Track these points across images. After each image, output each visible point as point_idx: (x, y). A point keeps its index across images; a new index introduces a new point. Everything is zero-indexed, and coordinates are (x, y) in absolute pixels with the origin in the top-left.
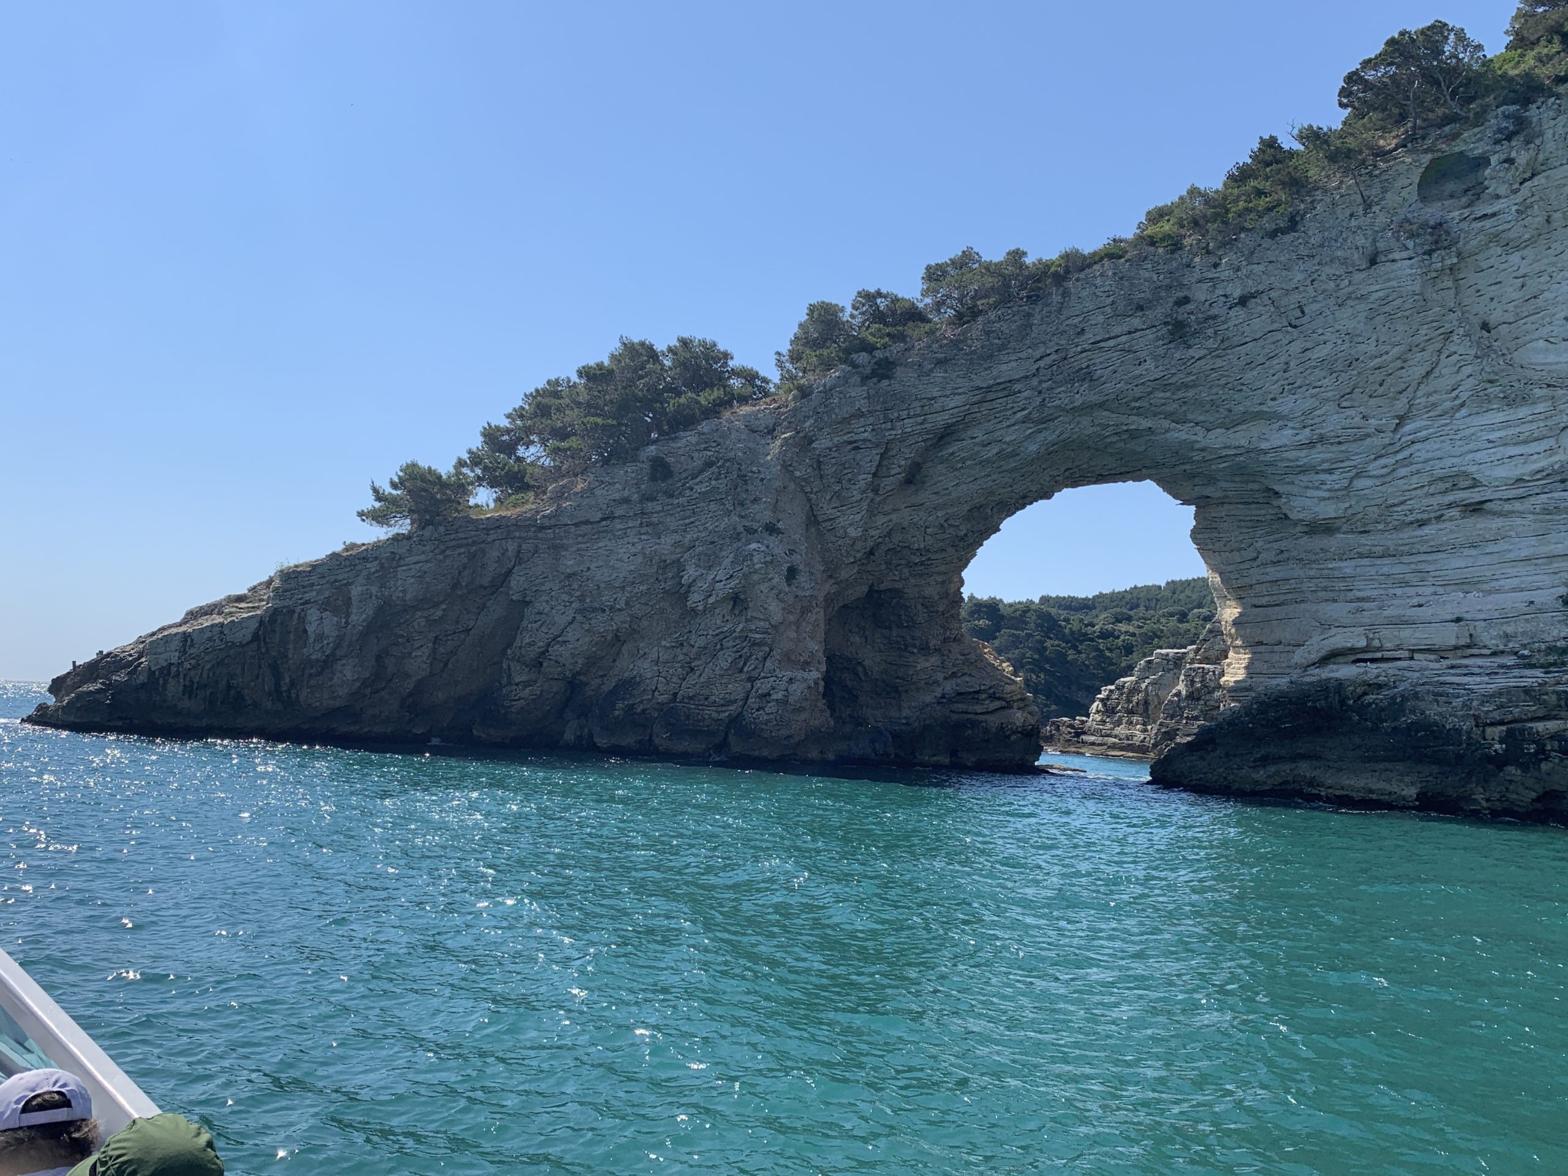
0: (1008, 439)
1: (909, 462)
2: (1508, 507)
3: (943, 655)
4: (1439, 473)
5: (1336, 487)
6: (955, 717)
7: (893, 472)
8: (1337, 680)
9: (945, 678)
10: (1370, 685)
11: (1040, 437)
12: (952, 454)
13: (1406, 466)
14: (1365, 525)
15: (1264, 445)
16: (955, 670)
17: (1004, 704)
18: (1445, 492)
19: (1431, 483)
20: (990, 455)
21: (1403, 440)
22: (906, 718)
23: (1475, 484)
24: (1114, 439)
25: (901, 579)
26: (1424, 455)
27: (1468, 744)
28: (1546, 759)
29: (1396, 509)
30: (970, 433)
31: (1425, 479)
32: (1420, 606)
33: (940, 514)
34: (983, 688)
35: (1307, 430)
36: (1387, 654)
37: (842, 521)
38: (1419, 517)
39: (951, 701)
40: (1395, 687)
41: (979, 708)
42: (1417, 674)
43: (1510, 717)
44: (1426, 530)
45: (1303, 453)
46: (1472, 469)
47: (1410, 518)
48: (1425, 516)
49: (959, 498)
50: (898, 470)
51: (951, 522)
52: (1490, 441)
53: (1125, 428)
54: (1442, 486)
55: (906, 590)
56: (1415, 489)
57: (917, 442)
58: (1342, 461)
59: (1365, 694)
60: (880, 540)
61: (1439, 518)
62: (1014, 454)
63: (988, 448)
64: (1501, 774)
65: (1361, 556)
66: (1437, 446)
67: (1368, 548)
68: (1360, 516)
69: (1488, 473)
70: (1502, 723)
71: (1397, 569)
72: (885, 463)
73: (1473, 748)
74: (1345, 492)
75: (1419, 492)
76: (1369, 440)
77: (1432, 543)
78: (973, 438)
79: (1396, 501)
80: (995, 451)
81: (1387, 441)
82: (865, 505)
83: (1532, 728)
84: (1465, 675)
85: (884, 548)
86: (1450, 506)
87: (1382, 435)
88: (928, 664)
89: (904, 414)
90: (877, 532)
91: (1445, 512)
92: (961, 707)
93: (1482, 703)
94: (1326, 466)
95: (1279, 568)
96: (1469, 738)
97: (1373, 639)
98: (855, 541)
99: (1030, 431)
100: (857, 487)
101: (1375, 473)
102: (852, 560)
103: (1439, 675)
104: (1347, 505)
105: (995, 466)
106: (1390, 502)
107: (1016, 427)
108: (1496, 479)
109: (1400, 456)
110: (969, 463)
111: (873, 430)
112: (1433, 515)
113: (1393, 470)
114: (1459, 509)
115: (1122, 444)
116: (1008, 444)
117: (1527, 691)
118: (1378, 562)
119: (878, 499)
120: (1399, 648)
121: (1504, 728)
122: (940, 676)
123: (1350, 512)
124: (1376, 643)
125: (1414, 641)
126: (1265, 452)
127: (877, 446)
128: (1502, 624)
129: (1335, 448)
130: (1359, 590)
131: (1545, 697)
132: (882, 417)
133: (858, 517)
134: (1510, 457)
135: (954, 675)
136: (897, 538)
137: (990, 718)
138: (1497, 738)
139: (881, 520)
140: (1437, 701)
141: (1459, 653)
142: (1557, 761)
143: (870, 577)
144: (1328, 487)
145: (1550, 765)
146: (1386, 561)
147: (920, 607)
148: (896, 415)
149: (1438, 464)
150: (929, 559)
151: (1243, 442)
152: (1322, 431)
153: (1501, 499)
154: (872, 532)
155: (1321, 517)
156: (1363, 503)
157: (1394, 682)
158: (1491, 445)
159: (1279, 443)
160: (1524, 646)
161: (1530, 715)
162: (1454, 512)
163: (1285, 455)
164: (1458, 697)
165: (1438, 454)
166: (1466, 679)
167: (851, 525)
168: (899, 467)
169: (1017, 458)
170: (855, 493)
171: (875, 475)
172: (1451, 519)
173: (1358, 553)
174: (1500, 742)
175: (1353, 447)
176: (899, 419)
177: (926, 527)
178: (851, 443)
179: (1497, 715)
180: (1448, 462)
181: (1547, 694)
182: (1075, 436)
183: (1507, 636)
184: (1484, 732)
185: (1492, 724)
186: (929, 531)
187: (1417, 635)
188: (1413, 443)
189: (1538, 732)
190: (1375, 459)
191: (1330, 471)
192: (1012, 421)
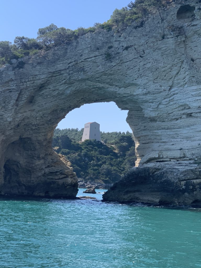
0: (60, 89)
1: (28, 96)
2: (196, 115)
3: (45, 160)
4: (181, 104)
5: (154, 107)
6: (48, 180)
7: (23, 99)
8: (148, 167)
9: (46, 168)
10: (156, 169)
11: (70, 89)
12: (43, 93)
13: (172, 101)
14: (163, 119)
15: (135, 94)
16: (49, 164)
17: (65, 176)
18: (183, 110)
19: (179, 107)
20: (55, 94)
21: (171, 93)
22: (32, 181)
23: (189, 108)
24: (94, 89)
25: (30, 134)
26: (176, 98)
27: (176, 186)
28: (196, 191)
29: (170, 114)
30: (49, 87)
31: (177, 106)
32: (173, 145)
33: (40, 113)
34: (58, 171)
35: (145, 89)
36: (164, 160)
37: (5, 116)
38: (176, 117)
39: (48, 175)
40: (163, 170)
41: (57, 178)
42: (169, 166)
43: (187, 178)
44: (178, 121)
45: (144, 97)
46: (188, 103)
47: (174, 118)
48: (177, 117)
49: (46, 108)
50: (25, 99)
51: (45, 115)
52: (192, 95)
53: (96, 86)
54: (182, 108)
55: (32, 138)
56: (175, 108)
57: (31, 90)
58: (155, 99)
59: (155, 172)
60: (20, 122)
61: (181, 118)
62: (62, 94)
63: (54, 92)
64: (184, 195)
65: (162, 129)
66: (179, 96)
67: (164, 126)
68: (161, 116)
69: (192, 105)
70: (185, 180)
71: (171, 133)
72: (20, 96)
73: (177, 187)
74: (157, 109)
75: (176, 109)
76: (162, 93)
77: (179, 126)
78: (49, 88)
79: (170, 112)
80: (57, 93)
81: (167, 94)
82: (13, 110)
83: (192, 181)
84: (180, 166)
85: (22, 124)
86: (183, 114)
87: (165, 92)
88: (39, 163)
89: (27, 80)
90: (18, 119)
91: (182, 116)
92: (51, 177)
93: (180, 175)
94: (151, 101)
95: (145, 132)
96: (176, 184)
97: (161, 155)
98: (10, 122)
99: (67, 87)
100: (10, 104)
101: (164, 103)
102: (10, 128)
103: (174, 166)
104: (158, 113)
105: (57, 97)
106: (169, 112)
107: (63, 85)
108: (194, 106)
109: (171, 98)
110: (48, 96)
111: (16, 86)
112: (179, 117)
113: (169, 103)
114: (186, 115)
115: (96, 91)
116: (61, 90)
117: (192, 170)
118: (167, 131)
119: (18, 108)
120: (167, 157)
121: (185, 181)
122: (44, 167)
123: (159, 115)
124: (161, 156)
125: (170, 156)
126: (135, 96)
127: (17, 91)
128: (192, 151)
129: (152, 95)
130: (163, 139)
131: (196, 172)
132: (19, 81)
133: (11, 115)
134: (197, 100)
135: (48, 166)
136: (26, 121)
137: (60, 180)
138: (184, 185)
139: (20, 115)
140: (171, 174)
141: (182, 159)
142: (198, 191)
143: (19, 134)
144: (152, 107)
145: (196, 192)
146: (169, 130)
147: (37, 144)
148: (24, 80)
149: (180, 101)
150: (39, 128)
151: (129, 92)
152: (149, 90)
153: (195, 113)
154: (17, 119)
155: (151, 116)
156: (162, 112)
157: (163, 168)
158: (192, 96)
159: (138, 93)
160: (197, 157)
161: (192, 178)
162: (184, 116)
163: (140, 97)
164: (176, 173)
165: (180, 98)
166: (179, 167)
167: (8, 117)
168: (25, 98)
169: (64, 95)
170: (10, 106)
171: (17, 100)
172: (184, 118)
173: (162, 128)
174: (184, 186)
175: (157, 95)
176: (25, 82)
177: (36, 117)
178: (9, 90)
179: (184, 178)
180: (182, 101)
181: (196, 171)
182: (81, 89)
183: (193, 154)
184: (181, 183)
185: (183, 180)
186: (37, 118)
187: (171, 154)
188: (174, 94)
189: (194, 182)
190: (164, 99)
191: (152, 102)
192: (61, 83)
